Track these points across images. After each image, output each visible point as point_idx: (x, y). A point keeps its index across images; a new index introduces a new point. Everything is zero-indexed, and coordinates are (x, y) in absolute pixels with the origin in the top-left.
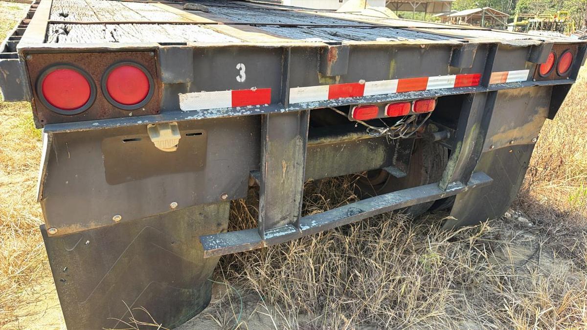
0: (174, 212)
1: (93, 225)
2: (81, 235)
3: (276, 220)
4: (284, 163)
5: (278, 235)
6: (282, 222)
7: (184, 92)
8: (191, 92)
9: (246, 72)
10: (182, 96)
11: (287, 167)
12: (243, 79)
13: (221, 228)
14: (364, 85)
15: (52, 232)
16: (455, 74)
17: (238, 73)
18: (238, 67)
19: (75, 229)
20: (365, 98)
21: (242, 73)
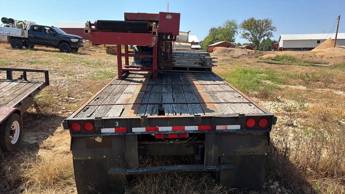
0: (105, 158)
1: (84, 159)
2: (81, 161)
3: (132, 166)
4: (133, 149)
5: (131, 171)
6: (135, 168)
7: (102, 128)
8: (104, 128)
9: (118, 124)
10: (102, 129)
11: (134, 150)
12: (118, 125)
13: (120, 166)
14: (158, 128)
15: (74, 158)
16: (197, 126)
17: (116, 124)
18: (116, 122)
19: (79, 159)
20: (159, 132)
21: (117, 124)
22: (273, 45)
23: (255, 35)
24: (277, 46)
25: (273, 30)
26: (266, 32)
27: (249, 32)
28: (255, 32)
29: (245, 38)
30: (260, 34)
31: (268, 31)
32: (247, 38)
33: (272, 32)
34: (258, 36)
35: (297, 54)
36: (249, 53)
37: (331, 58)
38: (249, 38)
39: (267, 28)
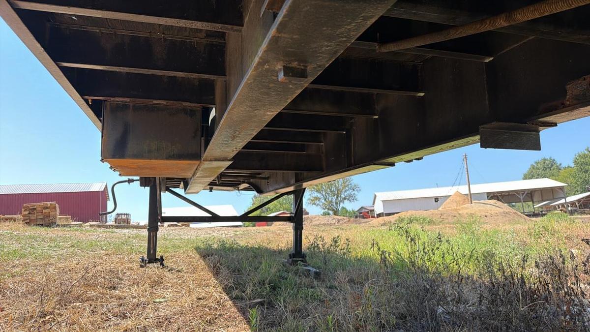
22: (361, 213)
23: (330, 199)
24: (366, 214)
25: (355, 190)
26: (346, 194)
27: (319, 195)
28: (329, 194)
29: (315, 204)
30: (337, 197)
31: (348, 192)
32: (318, 204)
33: (354, 192)
34: (334, 200)
35: (431, 213)
36: (339, 221)
37: (486, 216)
38: (321, 204)
39: (345, 187)
